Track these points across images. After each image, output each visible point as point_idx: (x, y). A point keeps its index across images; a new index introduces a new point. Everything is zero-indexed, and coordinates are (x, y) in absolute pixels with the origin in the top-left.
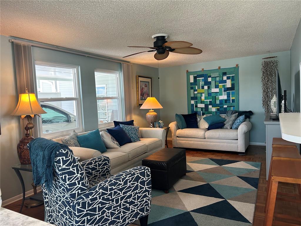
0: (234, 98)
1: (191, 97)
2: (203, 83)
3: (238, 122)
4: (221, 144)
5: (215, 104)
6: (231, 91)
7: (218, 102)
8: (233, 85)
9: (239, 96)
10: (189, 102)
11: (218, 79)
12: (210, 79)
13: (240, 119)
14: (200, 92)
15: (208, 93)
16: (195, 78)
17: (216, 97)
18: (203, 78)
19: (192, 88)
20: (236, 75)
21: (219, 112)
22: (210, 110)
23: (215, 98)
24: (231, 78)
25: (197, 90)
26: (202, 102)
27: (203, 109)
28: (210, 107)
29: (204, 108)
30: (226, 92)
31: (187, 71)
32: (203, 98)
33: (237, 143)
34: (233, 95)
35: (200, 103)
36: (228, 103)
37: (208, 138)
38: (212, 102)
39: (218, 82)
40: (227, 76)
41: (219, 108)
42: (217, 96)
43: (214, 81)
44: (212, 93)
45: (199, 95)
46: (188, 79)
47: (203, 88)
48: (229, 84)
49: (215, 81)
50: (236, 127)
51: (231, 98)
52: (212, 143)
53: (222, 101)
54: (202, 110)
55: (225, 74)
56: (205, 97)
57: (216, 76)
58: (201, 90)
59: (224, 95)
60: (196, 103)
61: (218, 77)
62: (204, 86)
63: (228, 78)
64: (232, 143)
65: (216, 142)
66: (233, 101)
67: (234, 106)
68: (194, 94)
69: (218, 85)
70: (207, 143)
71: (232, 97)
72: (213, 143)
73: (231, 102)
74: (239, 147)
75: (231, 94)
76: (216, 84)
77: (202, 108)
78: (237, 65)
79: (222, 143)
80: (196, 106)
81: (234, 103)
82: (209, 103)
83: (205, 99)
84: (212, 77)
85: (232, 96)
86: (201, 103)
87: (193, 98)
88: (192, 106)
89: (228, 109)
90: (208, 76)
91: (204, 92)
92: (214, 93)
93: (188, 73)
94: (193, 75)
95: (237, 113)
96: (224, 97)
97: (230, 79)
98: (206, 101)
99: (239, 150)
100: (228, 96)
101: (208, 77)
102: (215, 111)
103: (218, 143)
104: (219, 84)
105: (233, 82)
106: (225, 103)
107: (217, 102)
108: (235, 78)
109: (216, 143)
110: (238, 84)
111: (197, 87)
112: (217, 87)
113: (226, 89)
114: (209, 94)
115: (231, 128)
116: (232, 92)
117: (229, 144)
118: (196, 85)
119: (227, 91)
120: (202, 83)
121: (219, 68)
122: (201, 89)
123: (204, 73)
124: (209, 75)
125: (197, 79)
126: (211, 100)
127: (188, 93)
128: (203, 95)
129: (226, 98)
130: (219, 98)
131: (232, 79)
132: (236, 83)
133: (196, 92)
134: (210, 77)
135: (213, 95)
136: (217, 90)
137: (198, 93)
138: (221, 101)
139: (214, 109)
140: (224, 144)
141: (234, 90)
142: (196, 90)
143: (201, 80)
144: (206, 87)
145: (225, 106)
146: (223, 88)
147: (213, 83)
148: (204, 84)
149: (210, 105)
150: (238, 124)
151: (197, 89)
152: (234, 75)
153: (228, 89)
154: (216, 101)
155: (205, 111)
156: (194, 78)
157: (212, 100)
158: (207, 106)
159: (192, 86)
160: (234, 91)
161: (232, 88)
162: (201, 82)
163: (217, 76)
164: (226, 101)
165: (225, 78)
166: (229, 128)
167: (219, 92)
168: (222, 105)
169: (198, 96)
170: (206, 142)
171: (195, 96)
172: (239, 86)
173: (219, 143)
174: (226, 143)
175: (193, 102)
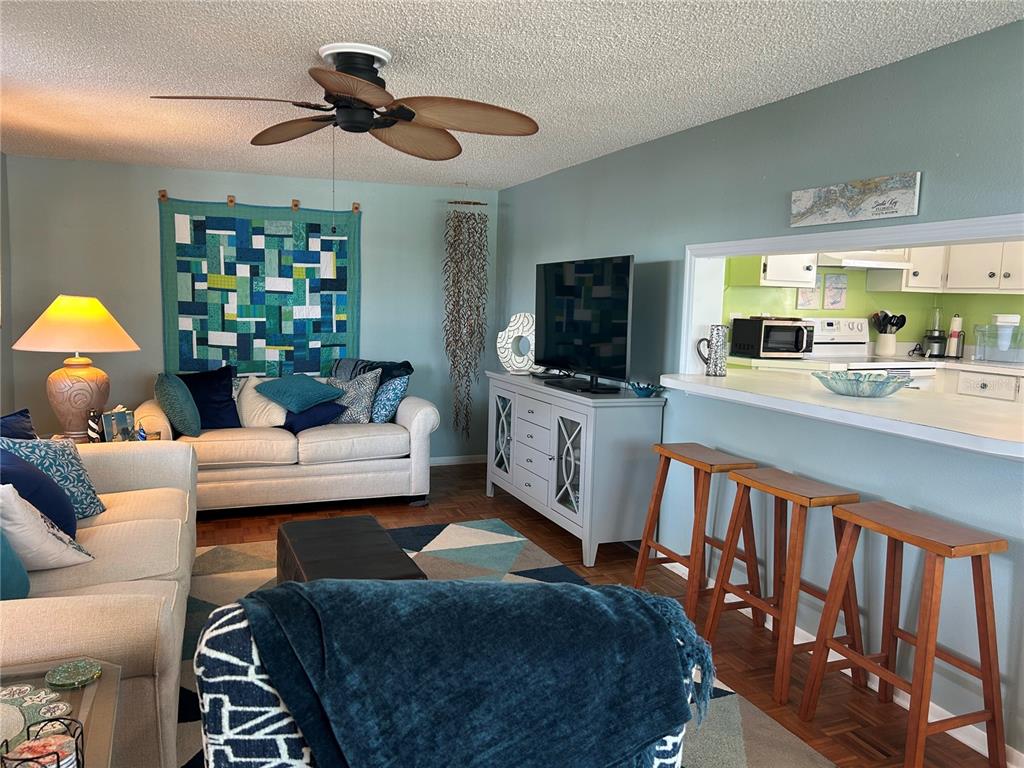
0: (343, 317)
1: (181, 304)
2: (233, 251)
3: (388, 400)
4: (357, 476)
5: (279, 335)
6: (334, 294)
7: (288, 328)
8: (341, 271)
9: (359, 311)
10: (168, 323)
11: (289, 244)
12: (258, 242)
13: (394, 389)
14: (219, 287)
15: (251, 292)
16: (198, 228)
17: (280, 308)
18: (234, 233)
19: (184, 267)
20: (352, 240)
21: (292, 362)
22: (257, 357)
23: (278, 314)
24: (335, 247)
25: (206, 275)
26: (226, 326)
27: (231, 352)
28: (259, 343)
29: (233, 347)
30: (318, 294)
31: (163, 195)
32: (231, 310)
33: (407, 468)
34: (342, 307)
35: (218, 330)
36: (326, 332)
37: (311, 462)
38: (267, 326)
39: (291, 258)
40: (322, 238)
41: (292, 348)
42: (286, 304)
43: (277, 252)
44: (267, 292)
45: (214, 299)
46: (167, 228)
47: (231, 269)
48: (327, 268)
49: (280, 252)
50: (386, 416)
51: (335, 317)
52: (323, 478)
53: (305, 327)
54: (226, 356)
55: (314, 229)
56: (240, 308)
57: (283, 233)
58: (222, 280)
59: (311, 304)
60: (204, 327)
61: (291, 236)
62: (235, 264)
63: (327, 246)
64: (392, 470)
65: (339, 474)
66: (341, 325)
67: (344, 345)
68: (193, 289)
69: (292, 267)
70: (306, 479)
71: (337, 313)
72: (328, 478)
73: (335, 331)
74: (413, 479)
75: (334, 302)
76: (283, 263)
77: (226, 350)
78: (356, 208)
79: (359, 473)
80: (203, 341)
81: (344, 334)
82: (253, 331)
83: (240, 315)
84: (266, 235)
85: (337, 309)
86: (223, 331)
87: (185, 309)
88: (181, 340)
89: (324, 353)
90: (254, 229)
91: (233, 288)
92: (277, 295)
93: (168, 206)
94: (191, 216)
95: (380, 370)
96: (310, 311)
97: (332, 250)
98: (244, 323)
99: (413, 491)
100: (326, 309)
101: (251, 230)
102: (277, 359)
103: (345, 477)
104: (295, 265)
105: (343, 262)
106: (315, 332)
107: (283, 329)
108: (349, 249)
109: (340, 477)
110: (357, 273)
111: (204, 264)
112: (285, 272)
113: (319, 285)
114: (257, 297)
115: (371, 421)
116: (338, 296)
117: (382, 475)
118: (200, 257)
119: (322, 292)
120: (226, 252)
121: (296, 204)
122: (223, 273)
123: (238, 215)
124: (255, 224)
125: (208, 231)
126: (264, 320)
127: (168, 287)
128: (233, 297)
129: (319, 317)
130: (291, 312)
131: (340, 250)
132: (352, 265)
133: (200, 286)
134: (259, 231)
135: (270, 300)
136: (286, 285)
137: (209, 288)
138: (300, 325)
139: (273, 354)
140: (364, 475)
141: (345, 290)
142: (204, 278)
143: (225, 241)
144: (243, 270)
145: (315, 344)
146: (308, 281)
147: (272, 257)
148: (235, 255)
149: (257, 336)
150: (392, 405)
151: (205, 271)
152: (345, 238)
153: (325, 284)
154: (283, 323)
155: (239, 359)
156: (194, 225)
157: (267, 318)
158: (245, 342)
159: (183, 259)
160: (345, 293)
161: (340, 283)
162: (221, 248)
163: (286, 233)
164: (318, 326)
165: (315, 244)
166: (364, 419)
167: (291, 293)
168: (305, 341)
169: (209, 302)
170: (303, 476)
171: (196, 300)
172: (360, 278)
173: (350, 476)
174: (374, 471)
175: (186, 323)
